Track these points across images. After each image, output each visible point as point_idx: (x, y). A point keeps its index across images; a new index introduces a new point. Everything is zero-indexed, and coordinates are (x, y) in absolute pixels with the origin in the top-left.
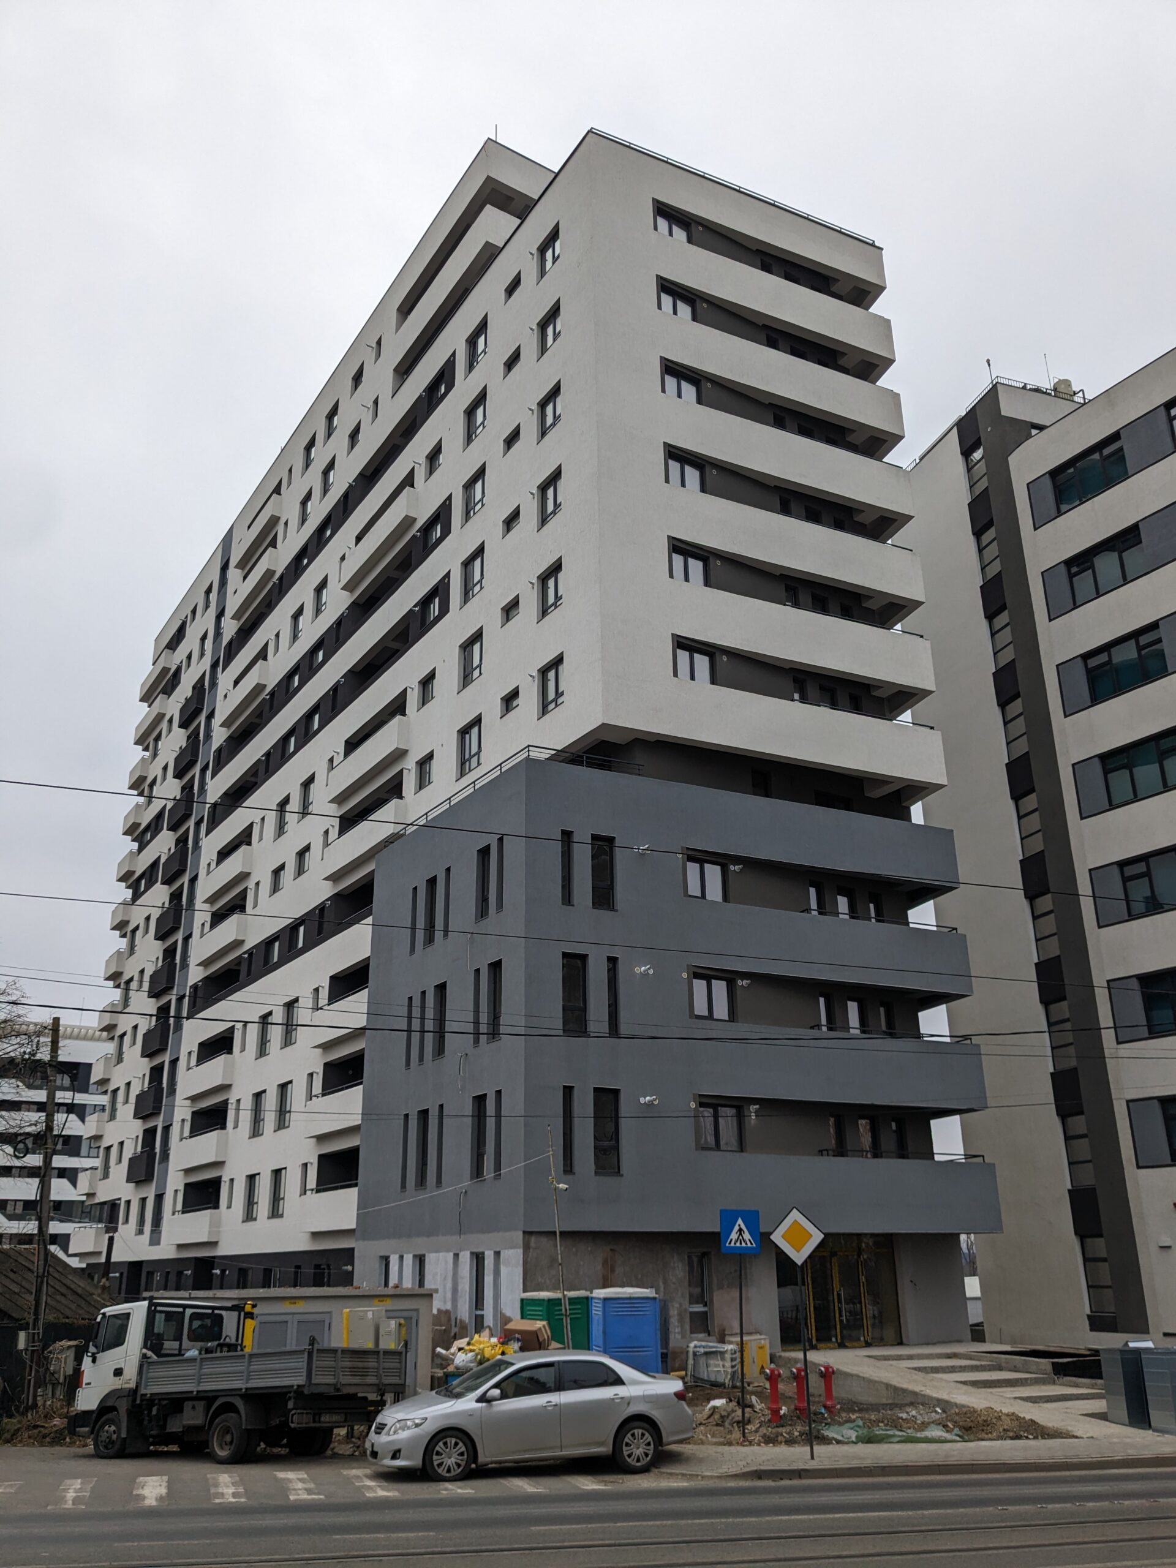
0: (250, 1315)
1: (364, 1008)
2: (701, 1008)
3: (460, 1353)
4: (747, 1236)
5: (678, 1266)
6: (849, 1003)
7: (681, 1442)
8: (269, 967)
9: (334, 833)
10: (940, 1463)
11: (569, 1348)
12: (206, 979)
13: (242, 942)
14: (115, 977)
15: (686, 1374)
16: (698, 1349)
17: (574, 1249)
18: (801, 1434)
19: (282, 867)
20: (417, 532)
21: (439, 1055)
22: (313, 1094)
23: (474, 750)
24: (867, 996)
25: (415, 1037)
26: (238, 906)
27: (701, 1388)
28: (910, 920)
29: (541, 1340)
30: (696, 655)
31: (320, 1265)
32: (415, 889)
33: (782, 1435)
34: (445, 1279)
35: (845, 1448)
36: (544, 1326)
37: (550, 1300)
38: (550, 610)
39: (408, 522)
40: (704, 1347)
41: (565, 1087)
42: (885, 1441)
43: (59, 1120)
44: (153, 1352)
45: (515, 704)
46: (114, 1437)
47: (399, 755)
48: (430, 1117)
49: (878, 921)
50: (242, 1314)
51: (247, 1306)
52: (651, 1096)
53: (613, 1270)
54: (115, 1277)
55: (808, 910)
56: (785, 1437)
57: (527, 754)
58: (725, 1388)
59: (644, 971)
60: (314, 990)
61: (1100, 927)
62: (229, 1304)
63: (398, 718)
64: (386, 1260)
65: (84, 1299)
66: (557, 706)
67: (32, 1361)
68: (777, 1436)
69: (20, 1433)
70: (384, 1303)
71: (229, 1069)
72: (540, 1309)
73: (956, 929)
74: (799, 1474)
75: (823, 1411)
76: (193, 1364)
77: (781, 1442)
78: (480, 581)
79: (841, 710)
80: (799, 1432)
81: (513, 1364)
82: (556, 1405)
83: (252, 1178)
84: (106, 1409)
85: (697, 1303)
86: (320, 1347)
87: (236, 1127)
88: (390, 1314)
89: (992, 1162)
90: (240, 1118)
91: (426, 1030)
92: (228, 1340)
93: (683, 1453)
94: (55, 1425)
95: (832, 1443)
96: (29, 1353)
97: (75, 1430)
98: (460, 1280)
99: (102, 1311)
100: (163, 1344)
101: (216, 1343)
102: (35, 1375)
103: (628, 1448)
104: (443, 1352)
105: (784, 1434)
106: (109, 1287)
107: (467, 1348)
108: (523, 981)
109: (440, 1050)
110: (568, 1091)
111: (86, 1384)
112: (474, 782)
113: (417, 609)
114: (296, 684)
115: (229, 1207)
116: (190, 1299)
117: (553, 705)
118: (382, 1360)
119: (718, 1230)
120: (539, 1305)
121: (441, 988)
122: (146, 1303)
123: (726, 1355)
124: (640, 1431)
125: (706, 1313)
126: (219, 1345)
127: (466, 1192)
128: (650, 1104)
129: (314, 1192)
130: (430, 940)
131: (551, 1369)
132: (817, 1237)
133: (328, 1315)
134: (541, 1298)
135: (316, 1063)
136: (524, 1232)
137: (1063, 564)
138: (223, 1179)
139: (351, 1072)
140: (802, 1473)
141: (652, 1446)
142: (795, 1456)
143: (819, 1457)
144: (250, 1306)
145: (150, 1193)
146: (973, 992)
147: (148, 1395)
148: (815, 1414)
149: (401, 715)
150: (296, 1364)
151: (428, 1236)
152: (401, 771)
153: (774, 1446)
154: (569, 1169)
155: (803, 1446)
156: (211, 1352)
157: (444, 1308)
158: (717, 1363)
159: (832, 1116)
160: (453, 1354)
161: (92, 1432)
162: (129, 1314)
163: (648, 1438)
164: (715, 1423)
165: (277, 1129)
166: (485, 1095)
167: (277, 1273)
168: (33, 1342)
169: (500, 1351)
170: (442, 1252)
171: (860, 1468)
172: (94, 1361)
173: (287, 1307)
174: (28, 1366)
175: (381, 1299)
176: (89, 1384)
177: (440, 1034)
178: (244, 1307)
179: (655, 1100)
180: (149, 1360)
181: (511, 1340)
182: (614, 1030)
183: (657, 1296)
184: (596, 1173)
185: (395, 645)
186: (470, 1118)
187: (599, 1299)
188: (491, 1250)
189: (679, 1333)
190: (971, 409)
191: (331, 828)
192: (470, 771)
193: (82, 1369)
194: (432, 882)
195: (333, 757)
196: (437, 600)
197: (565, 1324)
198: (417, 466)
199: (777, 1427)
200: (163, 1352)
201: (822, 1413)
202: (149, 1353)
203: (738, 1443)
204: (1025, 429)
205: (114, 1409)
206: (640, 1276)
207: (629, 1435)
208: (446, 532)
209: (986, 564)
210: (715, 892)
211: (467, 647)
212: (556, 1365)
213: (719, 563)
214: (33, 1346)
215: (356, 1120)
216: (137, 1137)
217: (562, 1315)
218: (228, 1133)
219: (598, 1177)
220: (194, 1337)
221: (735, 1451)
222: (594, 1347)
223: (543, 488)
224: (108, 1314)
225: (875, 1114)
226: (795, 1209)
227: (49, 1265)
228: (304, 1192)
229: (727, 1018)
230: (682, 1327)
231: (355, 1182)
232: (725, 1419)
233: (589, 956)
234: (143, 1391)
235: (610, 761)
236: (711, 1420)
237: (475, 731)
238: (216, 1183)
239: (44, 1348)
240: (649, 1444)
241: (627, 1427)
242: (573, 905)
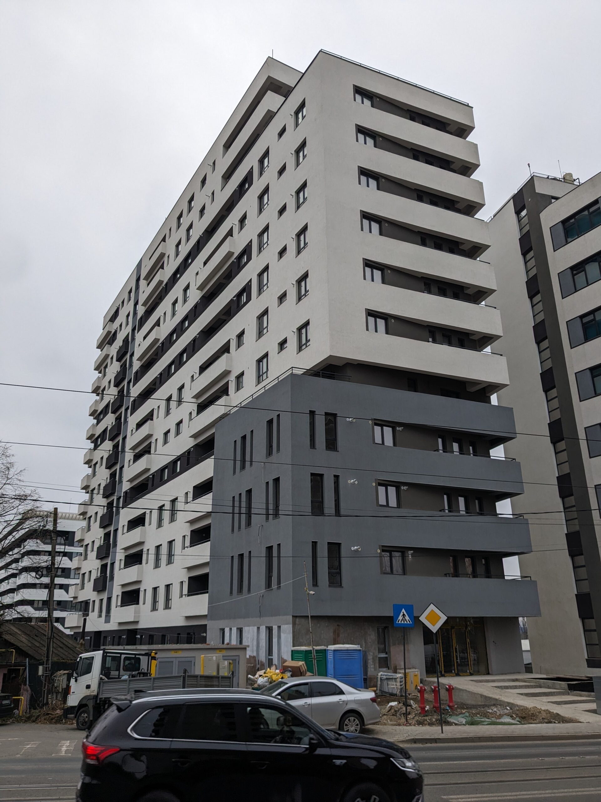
0: (154, 658)
1: (210, 502)
2: (382, 501)
3: (260, 678)
4: (407, 618)
5: (372, 634)
6: (460, 498)
7: (374, 724)
8: (163, 482)
9: (194, 414)
10: (509, 736)
11: (316, 676)
12: (132, 489)
13: (149, 469)
14: (86, 488)
15: (377, 690)
16: (383, 676)
17: (319, 625)
18: (436, 720)
19: (169, 431)
20: (234, 259)
21: (248, 526)
22: (185, 546)
23: (265, 370)
24: (469, 494)
25: (237, 516)
26: (147, 451)
27: (384, 696)
28: (491, 455)
29: (302, 671)
30: (378, 319)
31: (190, 633)
32: (235, 441)
33: (426, 720)
34: (253, 639)
35: (460, 727)
36: (303, 664)
37: (306, 651)
38: (302, 298)
39: (230, 254)
40: (386, 675)
41: (313, 542)
42: (480, 724)
43: (58, 560)
44: (105, 677)
45: (285, 346)
46: (87, 719)
47: (226, 373)
48: (244, 557)
49: (474, 455)
50: (150, 657)
51: (152, 653)
52: (357, 547)
53: (338, 636)
54: (88, 639)
55: (438, 450)
56: (428, 722)
57: (291, 372)
58: (397, 696)
59: (353, 482)
60: (186, 493)
61: (590, 457)
62: (143, 652)
63: (226, 355)
64: (223, 630)
65: (71, 649)
66: (306, 347)
67: (45, 681)
68: (424, 721)
69: (40, 717)
70: (222, 652)
71: (143, 534)
72: (301, 655)
73: (515, 459)
74: (435, 741)
75: (448, 708)
76: (126, 683)
77: (426, 724)
78: (267, 284)
79: (453, 347)
80: (436, 719)
81: (287, 683)
82: (309, 705)
83: (155, 589)
84: (82, 705)
85: (383, 652)
86: (189, 674)
87: (147, 563)
88: (225, 658)
89: (535, 580)
90: (149, 558)
91: (242, 512)
92: (143, 671)
93: (375, 730)
94: (57, 713)
95: (452, 725)
96: (44, 677)
97: (67, 716)
98: (260, 642)
99: (80, 656)
100: (111, 672)
101: (137, 672)
102: (47, 687)
103: (347, 727)
104: (252, 677)
105: (428, 720)
106: (84, 644)
107: (264, 675)
108: (291, 488)
109: (249, 523)
110: (314, 544)
111: (72, 693)
112: (265, 386)
113: (235, 299)
114: (175, 338)
115: (144, 604)
116: (124, 650)
117: (304, 347)
118: (220, 681)
119: (392, 615)
120: (301, 654)
121: (249, 492)
122: (101, 652)
123: (397, 680)
124: (353, 718)
125: (386, 658)
126: (138, 673)
127: (263, 596)
128: (356, 551)
129: (186, 596)
130: (243, 467)
131: (307, 686)
132: (444, 618)
133: (194, 658)
134: (302, 650)
135: (187, 530)
136: (293, 616)
137: (569, 269)
138: (141, 590)
139: (204, 535)
140: (437, 740)
141: (359, 726)
142: (433, 731)
143: (446, 732)
144: (154, 653)
145: (105, 596)
146: (524, 492)
147: (103, 699)
148: (444, 710)
149: (227, 353)
150: (177, 683)
151: (244, 618)
152: (228, 382)
153: (423, 726)
154: (315, 584)
155: (437, 726)
156: (135, 677)
157: (253, 656)
158: (393, 683)
159: (451, 556)
160: (257, 678)
161: (75, 717)
162: (93, 657)
163: (357, 722)
164: (392, 714)
165: (167, 564)
166: (272, 546)
167: (168, 637)
168: (46, 671)
169: (281, 677)
170: (251, 626)
171: (467, 738)
172: (76, 681)
173: (172, 654)
174: (44, 684)
175: (221, 650)
176: (74, 692)
177: (249, 514)
178: (151, 654)
179: (359, 548)
180: (104, 681)
181: (286, 671)
182: (338, 513)
183: (361, 649)
184: (329, 586)
185: (224, 317)
186: (265, 558)
187: (331, 650)
188: (276, 625)
189: (373, 668)
190: (520, 190)
191: (193, 411)
192: (263, 381)
193: (70, 685)
194: (244, 438)
195: (193, 375)
196: (245, 294)
197: (314, 663)
198: (234, 225)
199: (424, 716)
200: (111, 676)
201: (447, 709)
202: (104, 677)
203: (404, 725)
204: (549, 199)
205: (86, 705)
206: (352, 639)
207: (347, 720)
208: (249, 259)
209: (529, 269)
210: (389, 441)
211: (260, 318)
212: (309, 684)
213: (389, 271)
214: (46, 674)
215: (207, 559)
216: (98, 568)
217: (312, 658)
218: (143, 566)
219: (331, 588)
220: (126, 669)
221: (402, 729)
222: (329, 675)
223: (298, 235)
224: (83, 657)
225: (474, 556)
226: (432, 604)
227: (54, 632)
228: (181, 596)
229: (396, 506)
230: (374, 665)
231: (206, 591)
232: (397, 712)
233: (325, 475)
234: (100, 696)
235: (334, 375)
236: (390, 712)
237: (265, 360)
238: (137, 592)
239: (52, 674)
240: (357, 725)
241: (346, 716)
242: (316, 449)
